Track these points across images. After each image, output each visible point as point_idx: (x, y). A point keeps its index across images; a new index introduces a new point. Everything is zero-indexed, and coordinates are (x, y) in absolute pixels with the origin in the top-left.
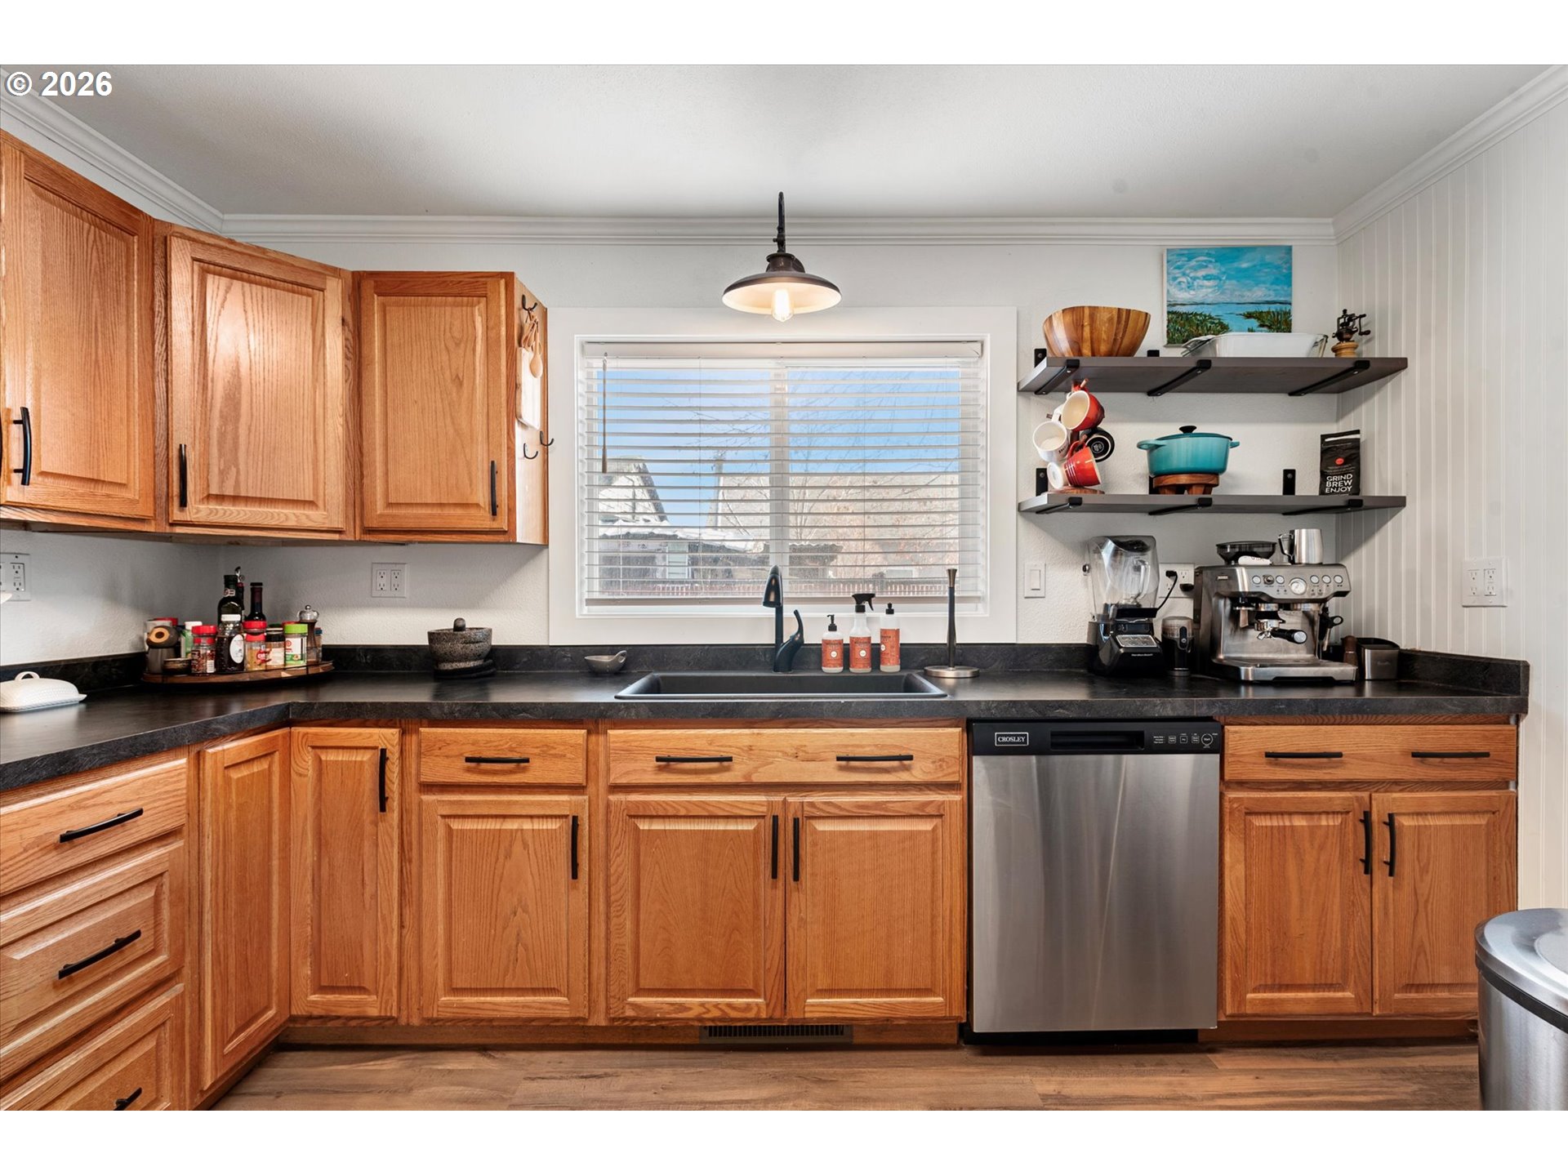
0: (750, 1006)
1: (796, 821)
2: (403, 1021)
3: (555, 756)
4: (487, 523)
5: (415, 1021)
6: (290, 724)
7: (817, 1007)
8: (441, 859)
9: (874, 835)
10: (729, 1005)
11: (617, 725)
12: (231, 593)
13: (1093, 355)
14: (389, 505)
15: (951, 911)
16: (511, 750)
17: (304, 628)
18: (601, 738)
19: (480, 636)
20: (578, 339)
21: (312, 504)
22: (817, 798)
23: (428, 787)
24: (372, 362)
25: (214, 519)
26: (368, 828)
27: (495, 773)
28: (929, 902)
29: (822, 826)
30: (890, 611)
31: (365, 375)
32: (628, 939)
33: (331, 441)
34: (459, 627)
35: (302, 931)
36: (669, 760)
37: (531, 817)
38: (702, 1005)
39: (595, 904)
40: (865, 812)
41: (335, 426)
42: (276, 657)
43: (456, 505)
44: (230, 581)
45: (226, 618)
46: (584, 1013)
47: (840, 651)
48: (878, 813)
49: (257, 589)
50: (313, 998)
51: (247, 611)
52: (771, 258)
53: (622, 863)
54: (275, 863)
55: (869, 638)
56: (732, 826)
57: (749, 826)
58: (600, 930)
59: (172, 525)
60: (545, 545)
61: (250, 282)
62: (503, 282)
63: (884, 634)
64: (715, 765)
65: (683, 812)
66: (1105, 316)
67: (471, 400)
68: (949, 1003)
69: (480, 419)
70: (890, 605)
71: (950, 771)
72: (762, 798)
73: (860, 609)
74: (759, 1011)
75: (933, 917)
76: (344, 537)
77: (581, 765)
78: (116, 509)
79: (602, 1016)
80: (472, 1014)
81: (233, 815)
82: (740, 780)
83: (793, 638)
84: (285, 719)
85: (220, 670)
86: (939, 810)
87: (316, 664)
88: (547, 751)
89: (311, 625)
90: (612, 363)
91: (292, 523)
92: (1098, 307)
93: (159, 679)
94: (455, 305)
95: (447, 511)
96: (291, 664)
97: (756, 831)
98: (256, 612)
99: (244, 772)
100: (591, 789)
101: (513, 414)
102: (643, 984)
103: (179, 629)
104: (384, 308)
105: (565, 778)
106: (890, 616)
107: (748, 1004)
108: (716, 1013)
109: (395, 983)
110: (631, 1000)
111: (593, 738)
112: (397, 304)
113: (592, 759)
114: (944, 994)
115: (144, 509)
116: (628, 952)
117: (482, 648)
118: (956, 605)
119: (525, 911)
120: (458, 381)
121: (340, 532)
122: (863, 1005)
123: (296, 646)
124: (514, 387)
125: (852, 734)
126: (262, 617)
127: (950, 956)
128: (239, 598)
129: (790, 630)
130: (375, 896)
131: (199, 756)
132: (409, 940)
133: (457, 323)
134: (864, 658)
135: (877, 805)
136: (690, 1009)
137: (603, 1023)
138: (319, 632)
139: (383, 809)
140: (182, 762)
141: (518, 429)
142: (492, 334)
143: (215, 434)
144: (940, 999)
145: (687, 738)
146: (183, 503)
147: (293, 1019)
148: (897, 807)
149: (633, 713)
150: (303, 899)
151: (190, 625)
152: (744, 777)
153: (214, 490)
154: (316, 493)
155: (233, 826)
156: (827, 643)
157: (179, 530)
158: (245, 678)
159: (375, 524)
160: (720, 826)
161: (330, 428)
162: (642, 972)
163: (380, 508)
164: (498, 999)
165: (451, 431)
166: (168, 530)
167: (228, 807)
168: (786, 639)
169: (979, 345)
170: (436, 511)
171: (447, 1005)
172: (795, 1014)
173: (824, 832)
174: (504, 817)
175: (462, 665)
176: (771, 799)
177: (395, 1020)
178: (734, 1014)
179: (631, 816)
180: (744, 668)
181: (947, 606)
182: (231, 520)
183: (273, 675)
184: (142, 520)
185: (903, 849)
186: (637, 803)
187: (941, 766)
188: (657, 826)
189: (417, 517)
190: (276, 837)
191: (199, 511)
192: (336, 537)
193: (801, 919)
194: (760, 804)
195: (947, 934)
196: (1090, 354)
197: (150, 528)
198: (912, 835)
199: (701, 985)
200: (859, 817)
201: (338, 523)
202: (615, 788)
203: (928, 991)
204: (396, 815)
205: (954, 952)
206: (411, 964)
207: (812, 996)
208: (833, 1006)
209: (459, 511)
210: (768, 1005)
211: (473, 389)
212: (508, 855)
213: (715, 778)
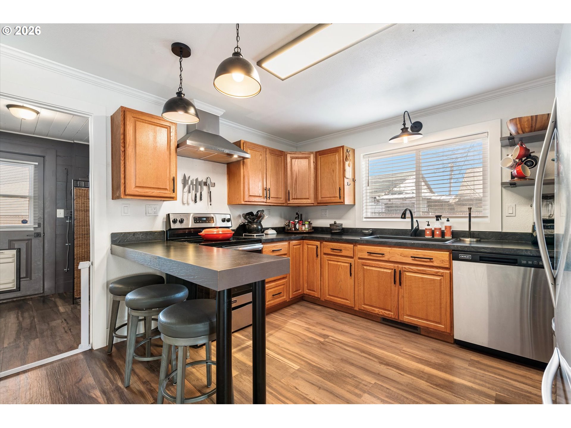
0: (390, 314)
1: (400, 271)
2: (321, 299)
3: (347, 250)
4: (339, 201)
5: (323, 300)
6: (304, 240)
7: (406, 319)
8: (327, 268)
9: (422, 278)
10: (385, 312)
11: (360, 244)
12: (297, 216)
13: (523, 133)
14: (322, 198)
15: (446, 303)
16: (339, 248)
17: (308, 223)
18: (357, 247)
19: (339, 225)
20: (362, 155)
21: (308, 199)
22: (407, 267)
23: (325, 254)
24: (318, 170)
25: (294, 203)
26: (315, 261)
27: (336, 252)
28: (439, 299)
29: (408, 274)
30: (448, 220)
31: (317, 172)
32: (362, 292)
33: (311, 186)
34: (335, 223)
35: (305, 278)
36: (370, 253)
37: (343, 262)
38: (378, 311)
39: (355, 283)
40: (420, 272)
41: (312, 183)
42: (303, 228)
43: (333, 197)
44: (297, 214)
45: (296, 220)
46: (353, 306)
47: (430, 232)
48: (423, 272)
49: (301, 215)
50: (307, 291)
51: (299, 220)
52: (402, 129)
53: (361, 275)
54: (301, 264)
55: (441, 228)
56: (385, 270)
57: (389, 271)
58: (356, 289)
59: (288, 204)
60: (354, 205)
61: (299, 159)
62: (342, 148)
63: (446, 227)
64: (381, 255)
65: (374, 266)
66: (526, 119)
67: (336, 175)
68: (446, 328)
69: (337, 178)
70: (448, 219)
71: (446, 264)
72: (392, 265)
73: (437, 220)
74: (392, 316)
75: (441, 304)
76: (314, 205)
77: (352, 252)
78: (280, 202)
79: (357, 308)
80: (332, 301)
81: (294, 254)
82: (387, 260)
83: (416, 228)
84: (302, 239)
85: (295, 230)
86: (442, 274)
87: (310, 230)
88: (346, 249)
89: (309, 222)
90: (370, 159)
91: (305, 203)
92: (522, 117)
93: (286, 231)
94: (333, 155)
95: (332, 198)
96: (306, 229)
97: (391, 273)
98: (301, 220)
99: (296, 247)
100: (355, 258)
101: (344, 176)
102: (366, 303)
103: (289, 222)
104: (320, 158)
105: (349, 255)
106: (448, 222)
107: (389, 314)
108: (381, 313)
109: (320, 291)
110: (363, 306)
111: (355, 247)
112: (323, 157)
113: (355, 252)
114: (444, 325)
115: (284, 202)
116: (362, 295)
117: (340, 227)
118: (471, 219)
119: (342, 282)
120: (333, 171)
121: (313, 204)
122: (420, 322)
123: (307, 226)
124: (344, 170)
125: (417, 251)
126: (302, 221)
127: (446, 315)
128: (298, 217)
129: (415, 225)
130: (316, 274)
131: (289, 243)
132: (322, 283)
133: (333, 159)
134: (438, 234)
135: (423, 270)
136: (375, 311)
137: (358, 310)
138: (311, 224)
139: (317, 257)
140: (287, 243)
141: (345, 179)
142: (340, 160)
143: (293, 187)
144: (443, 326)
145: (375, 248)
146: (289, 200)
147: (304, 294)
148: (429, 272)
149: (362, 242)
150: (306, 272)
151: (291, 222)
152: (388, 259)
153: (293, 198)
154: (309, 197)
155: (294, 256)
156: (426, 229)
157: (289, 205)
158: (298, 231)
159: (319, 202)
160: (382, 270)
161: (311, 183)
162: (365, 300)
163: (320, 199)
164: (337, 299)
165: (332, 181)
166: (287, 205)
167: (293, 252)
168: (414, 228)
169: (487, 133)
170: (330, 199)
171: (328, 298)
172: (401, 319)
173: (408, 275)
174: (338, 262)
175: (336, 231)
176: (395, 265)
177: (320, 298)
178: (385, 315)
179: (363, 265)
180: (404, 236)
181: (468, 219)
182: (296, 203)
183: (303, 231)
184: (283, 204)
185: (431, 283)
186: (364, 262)
187: (442, 262)
188: (368, 268)
189: (326, 200)
190: (301, 260)
191: (291, 201)
192: (313, 205)
193: (402, 296)
194: (392, 266)
195: (445, 309)
196: (522, 133)
197: (285, 205)
198: (434, 280)
199: (378, 306)
200: (418, 273)
201: (313, 202)
202: (360, 258)
203: (439, 323)
204: (319, 258)
205: (447, 314)
206: (322, 288)
207: (406, 316)
208: (411, 320)
209: (334, 198)
210: (394, 315)
211: (336, 172)
212: (339, 270)
213: (381, 259)
